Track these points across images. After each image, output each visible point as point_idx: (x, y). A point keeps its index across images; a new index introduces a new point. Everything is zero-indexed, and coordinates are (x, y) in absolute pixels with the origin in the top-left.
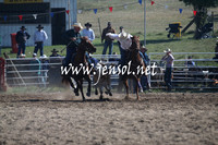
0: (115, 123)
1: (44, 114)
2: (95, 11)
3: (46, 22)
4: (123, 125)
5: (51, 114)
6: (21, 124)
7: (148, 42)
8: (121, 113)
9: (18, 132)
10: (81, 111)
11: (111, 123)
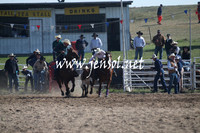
0: (164, 120)
1: (101, 112)
2: (146, 20)
3: (102, 31)
4: (171, 122)
5: (107, 112)
6: (81, 121)
7: (194, 47)
8: (169, 111)
9: (77, 129)
10: (133, 110)
11: (160, 120)
